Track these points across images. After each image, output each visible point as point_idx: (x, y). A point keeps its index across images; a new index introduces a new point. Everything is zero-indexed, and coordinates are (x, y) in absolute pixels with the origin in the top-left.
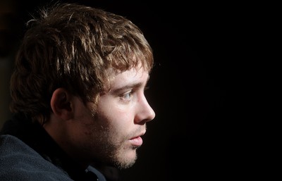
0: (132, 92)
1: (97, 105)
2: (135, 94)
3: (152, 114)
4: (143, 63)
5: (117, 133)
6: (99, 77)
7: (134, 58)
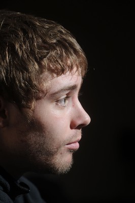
0: (67, 97)
1: (33, 111)
2: (71, 99)
3: (87, 119)
4: (78, 68)
5: (54, 139)
6: (35, 82)
7: (69, 62)
